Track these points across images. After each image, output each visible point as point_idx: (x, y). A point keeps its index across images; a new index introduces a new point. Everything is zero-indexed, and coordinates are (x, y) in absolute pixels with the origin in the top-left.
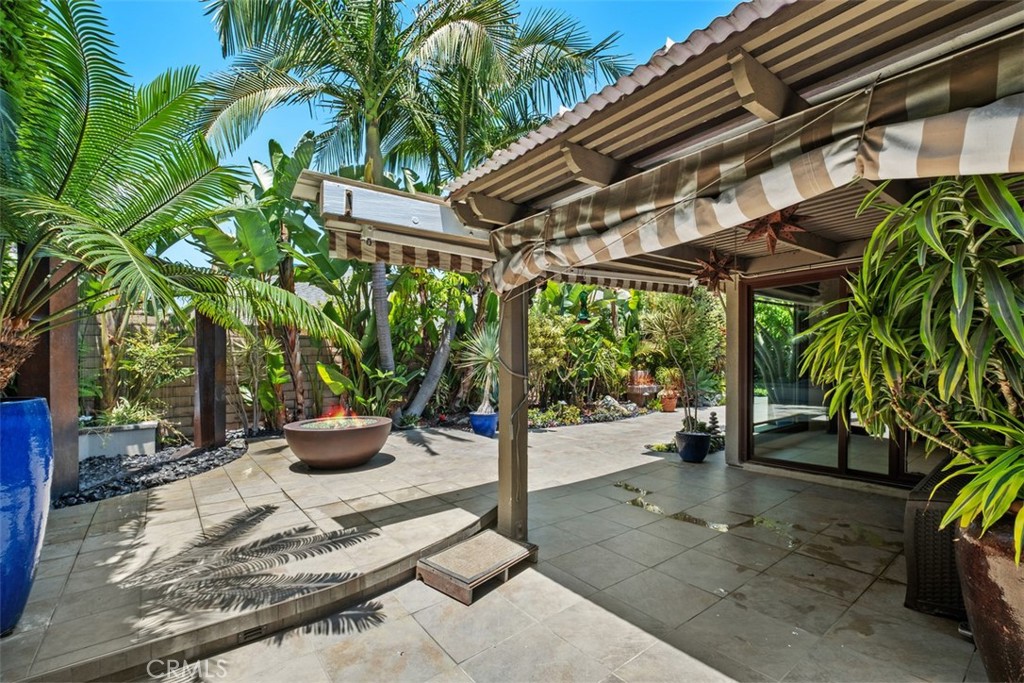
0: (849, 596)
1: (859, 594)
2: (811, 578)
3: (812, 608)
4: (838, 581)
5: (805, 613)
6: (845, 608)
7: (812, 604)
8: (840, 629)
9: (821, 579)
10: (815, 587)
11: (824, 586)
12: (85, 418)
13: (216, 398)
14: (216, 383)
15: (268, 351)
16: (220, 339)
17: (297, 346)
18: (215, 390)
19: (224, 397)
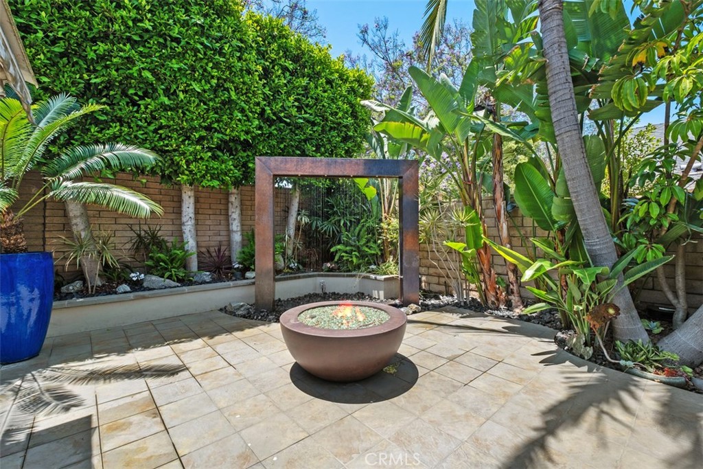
12: (373, 267)
13: (405, 264)
14: (404, 251)
15: (462, 222)
16: (409, 213)
17: (502, 216)
18: (404, 258)
19: (415, 264)
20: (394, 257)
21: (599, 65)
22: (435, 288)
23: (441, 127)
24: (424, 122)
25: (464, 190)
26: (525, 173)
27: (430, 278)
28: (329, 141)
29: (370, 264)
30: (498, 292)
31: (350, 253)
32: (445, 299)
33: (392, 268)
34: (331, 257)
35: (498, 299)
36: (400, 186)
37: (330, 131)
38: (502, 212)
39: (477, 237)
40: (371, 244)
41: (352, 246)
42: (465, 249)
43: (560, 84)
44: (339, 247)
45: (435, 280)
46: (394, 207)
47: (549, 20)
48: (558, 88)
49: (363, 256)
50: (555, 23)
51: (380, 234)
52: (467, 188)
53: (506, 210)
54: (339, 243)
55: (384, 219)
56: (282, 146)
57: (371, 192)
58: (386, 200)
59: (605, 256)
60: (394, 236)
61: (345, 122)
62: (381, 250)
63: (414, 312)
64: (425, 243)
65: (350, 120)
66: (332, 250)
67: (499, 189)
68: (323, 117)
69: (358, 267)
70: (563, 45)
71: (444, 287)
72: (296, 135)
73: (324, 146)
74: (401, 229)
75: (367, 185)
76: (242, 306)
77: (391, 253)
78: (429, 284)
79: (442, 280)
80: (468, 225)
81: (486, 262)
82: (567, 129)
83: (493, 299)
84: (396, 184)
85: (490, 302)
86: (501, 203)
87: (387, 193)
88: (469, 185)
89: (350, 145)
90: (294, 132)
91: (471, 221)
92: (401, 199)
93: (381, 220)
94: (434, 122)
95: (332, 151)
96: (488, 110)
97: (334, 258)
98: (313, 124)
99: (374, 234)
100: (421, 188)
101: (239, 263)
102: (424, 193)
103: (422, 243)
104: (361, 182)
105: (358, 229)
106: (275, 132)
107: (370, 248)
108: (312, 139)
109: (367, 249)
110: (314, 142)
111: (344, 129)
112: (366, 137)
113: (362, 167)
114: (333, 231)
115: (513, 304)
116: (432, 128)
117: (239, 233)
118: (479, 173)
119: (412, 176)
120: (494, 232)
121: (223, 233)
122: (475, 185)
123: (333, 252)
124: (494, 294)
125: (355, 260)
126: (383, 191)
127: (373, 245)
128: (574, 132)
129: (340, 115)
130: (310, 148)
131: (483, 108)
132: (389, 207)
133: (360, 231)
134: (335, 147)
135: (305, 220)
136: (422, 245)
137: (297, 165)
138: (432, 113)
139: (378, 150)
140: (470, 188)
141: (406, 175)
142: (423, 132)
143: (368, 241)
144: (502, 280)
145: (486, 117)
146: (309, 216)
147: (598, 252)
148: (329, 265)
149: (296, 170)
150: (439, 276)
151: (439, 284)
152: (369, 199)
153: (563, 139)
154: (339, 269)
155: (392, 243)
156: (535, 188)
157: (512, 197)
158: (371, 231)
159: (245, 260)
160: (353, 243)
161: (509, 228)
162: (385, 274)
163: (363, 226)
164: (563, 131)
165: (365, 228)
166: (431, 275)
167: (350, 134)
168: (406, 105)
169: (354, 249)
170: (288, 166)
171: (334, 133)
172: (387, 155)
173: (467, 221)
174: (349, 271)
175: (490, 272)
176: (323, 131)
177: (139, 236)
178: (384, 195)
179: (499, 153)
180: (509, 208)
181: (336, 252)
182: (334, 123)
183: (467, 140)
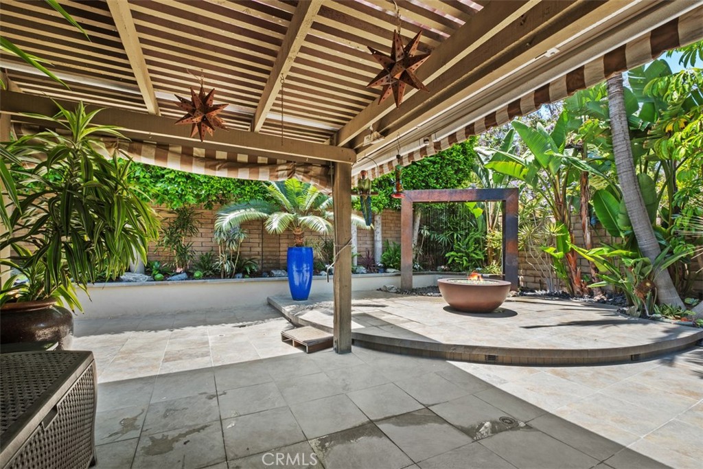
0: (146, 442)
1: (139, 449)
2: (185, 440)
3: (165, 416)
4: (161, 453)
5: (167, 411)
6: (144, 429)
7: (167, 418)
8: (142, 413)
9: (176, 445)
10: (175, 433)
11: (170, 438)
12: (479, 269)
13: (507, 263)
14: (506, 254)
15: (553, 233)
16: (510, 227)
17: (587, 228)
18: (506, 258)
19: (515, 264)
20: (497, 261)
21: (649, 128)
22: (531, 285)
23: (536, 162)
24: (523, 160)
25: (556, 209)
26: (602, 197)
27: (527, 278)
28: (445, 174)
29: (477, 267)
30: (583, 285)
31: (461, 257)
32: (539, 292)
33: (495, 269)
34: (445, 261)
35: (582, 290)
36: (503, 207)
37: (446, 166)
38: (587, 225)
39: (565, 245)
40: (478, 252)
41: (462, 252)
42: (555, 252)
43: (620, 141)
44: (452, 253)
45: (532, 279)
46: (497, 224)
47: (613, 99)
48: (618, 144)
49: (470, 260)
50: (617, 101)
51: (486, 243)
52: (559, 207)
53: (590, 223)
54: (452, 250)
55: (488, 232)
56: (414, 181)
57: (478, 212)
58: (490, 217)
59: (651, 252)
60: (498, 245)
61: (457, 159)
62: (485, 256)
63: (514, 296)
64: (523, 250)
65: (462, 157)
66: (447, 255)
67: (584, 208)
68: (441, 156)
69: (467, 268)
70: (623, 115)
71: (539, 285)
72: (423, 172)
73: (441, 178)
74: (504, 239)
75: (475, 207)
76: (393, 287)
77: (494, 258)
78: (527, 282)
79: (538, 279)
80: (558, 235)
81: (573, 262)
82: (624, 170)
83: (578, 290)
84: (499, 204)
85: (576, 292)
86: (586, 219)
87: (491, 212)
88: (560, 205)
89: (461, 175)
90: (421, 170)
91: (561, 231)
92: (504, 217)
93: (486, 233)
94: (531, 159)
95: (447, 181)
96: (576, 149)
97: (448, 261)
98: (434, 163)
99: (480, 244)
100: (520, 208)
101: (381, 263)
102: (523, 212)
103: (520, 250)
104: (471, 205)
105: (467, 240)
106: (410, 172)
107: (477, 254)
108: (433, 174)
109: (474, 255)
110: (435, 177)
111: (456, 164)
112: (474, 168)
113: (475, 195)
114: (448, 242)
115: (595, 294)
116: (529, 163)
117: (381, 242)
118: (569, 196)
119: (513, 200)
120: (580, 241)
121: (368, 242)
122: (565, 205)
123: (446, 258)
124: (579, 286)
125: (465, 263)
126: (488, 210)
127: (479, 253)
128: (629, 172)
129: (454, 154)
130: (432, 181)
131: (572, 147)
132: (493, 223)
133: (469, 241)
134: (449, 178)
135: (426, 233)
136: (521, 253)
137: (429, 195)
138: (529, 151)
139: (484, 179)
140: (561, 208)
141: (509, 199)
142: (523, 167)
143: (475, 249)
144: (587, 276)
145: (575, 154)
146: (429, 230)
147: (646, 250)
148: (443, 267)
149: (428, 198)
150: (535, 277)
151: (535, 282)
152: (476, 217)
153: (621, 177)
154: (451, 270)
155: (495, 250)
156: (609, 208)
157: (595, 214)
158: (477, 241)
159: (385, 260)
160: (464, 250)
161: (591, 237)
162: (489, 273)
163: (471, 238)
164: (621, 171)
165: (473, 239)
166: (528, 276)
167: (461, 167)
168: (509, 144)
169: (464, 255)
170: (423, 196)
171: (449, 168)
172: (492, 182)
173: (558, 232)
174: (460, 271)
175: (576, 270)
176: (441, 167)
177: (326, 242)
178: (488, 214)
179: (585, 181)
180: (593, 222)
181: (449, 257)
182: (448, 160)
183: (559, 172)
